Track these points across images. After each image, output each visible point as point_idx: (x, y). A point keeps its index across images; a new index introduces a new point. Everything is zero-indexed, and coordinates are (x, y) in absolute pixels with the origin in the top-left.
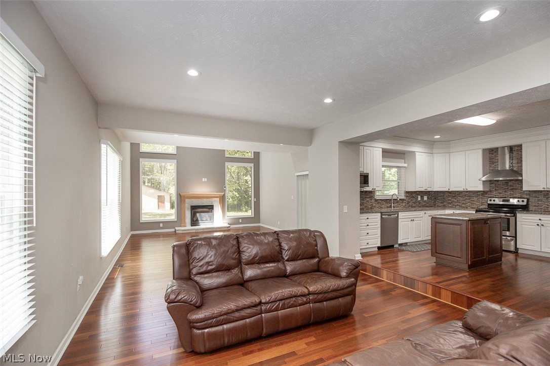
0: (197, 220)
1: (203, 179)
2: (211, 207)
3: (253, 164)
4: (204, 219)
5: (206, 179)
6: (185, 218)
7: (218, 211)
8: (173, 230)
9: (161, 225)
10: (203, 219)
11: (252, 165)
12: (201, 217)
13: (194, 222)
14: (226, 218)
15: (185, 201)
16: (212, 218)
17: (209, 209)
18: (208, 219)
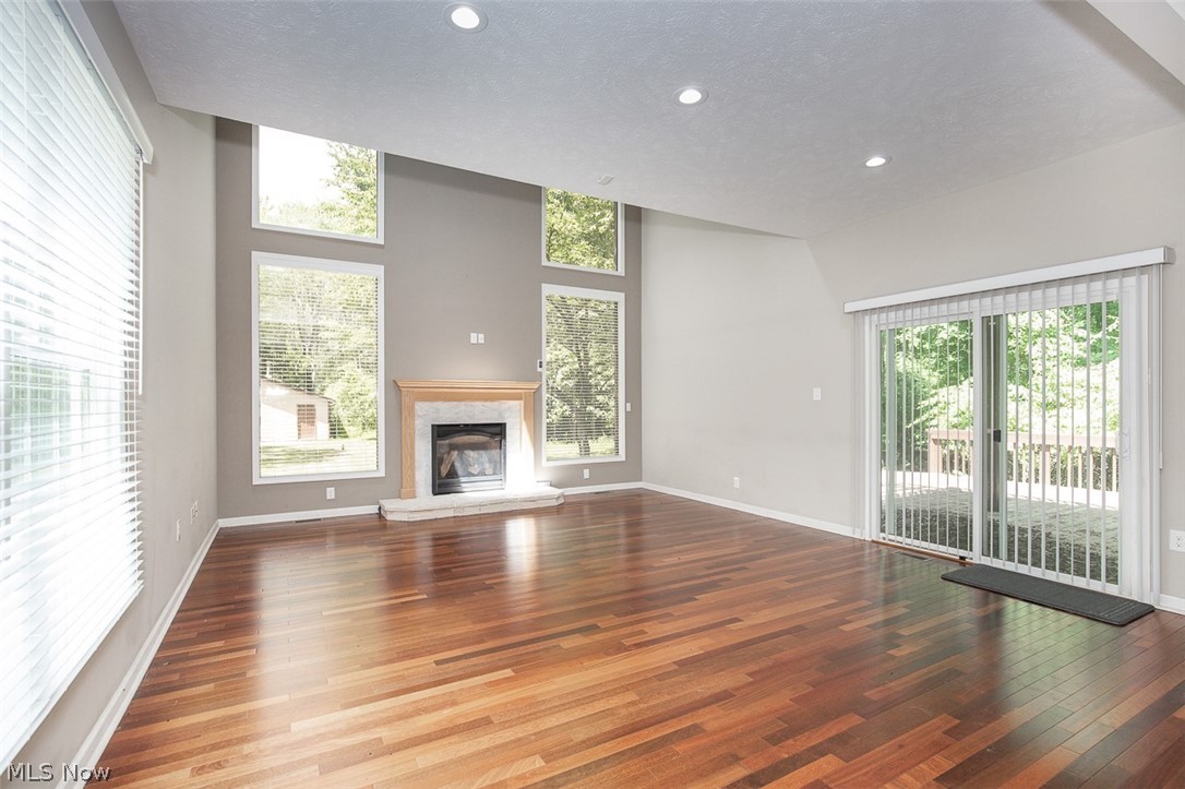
0: (452, 474)
1: (473, 336)
2: (497, 430)
3: (623, 295)
4: (475, 469)
5: (481, 336)
6: (412, 468)
7: (518, 442)
8: (373, 509)
9: (331, 493)
10: (472, 470)
11: (620, 297)
12: (466, 465)
13: (444, 483)
14: (544, 463)
15: (412, 410)
16: (499, 467)
17: (493, 435)
18: (489, 468)
